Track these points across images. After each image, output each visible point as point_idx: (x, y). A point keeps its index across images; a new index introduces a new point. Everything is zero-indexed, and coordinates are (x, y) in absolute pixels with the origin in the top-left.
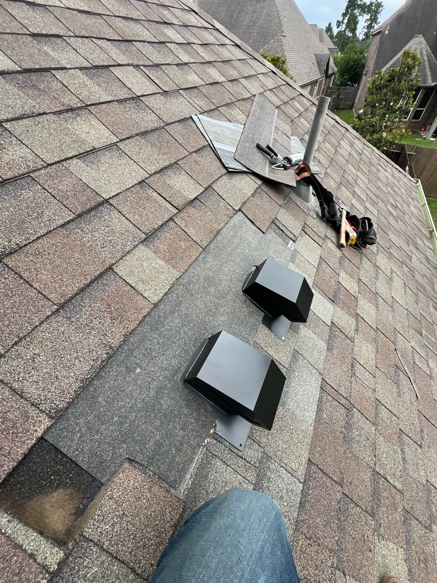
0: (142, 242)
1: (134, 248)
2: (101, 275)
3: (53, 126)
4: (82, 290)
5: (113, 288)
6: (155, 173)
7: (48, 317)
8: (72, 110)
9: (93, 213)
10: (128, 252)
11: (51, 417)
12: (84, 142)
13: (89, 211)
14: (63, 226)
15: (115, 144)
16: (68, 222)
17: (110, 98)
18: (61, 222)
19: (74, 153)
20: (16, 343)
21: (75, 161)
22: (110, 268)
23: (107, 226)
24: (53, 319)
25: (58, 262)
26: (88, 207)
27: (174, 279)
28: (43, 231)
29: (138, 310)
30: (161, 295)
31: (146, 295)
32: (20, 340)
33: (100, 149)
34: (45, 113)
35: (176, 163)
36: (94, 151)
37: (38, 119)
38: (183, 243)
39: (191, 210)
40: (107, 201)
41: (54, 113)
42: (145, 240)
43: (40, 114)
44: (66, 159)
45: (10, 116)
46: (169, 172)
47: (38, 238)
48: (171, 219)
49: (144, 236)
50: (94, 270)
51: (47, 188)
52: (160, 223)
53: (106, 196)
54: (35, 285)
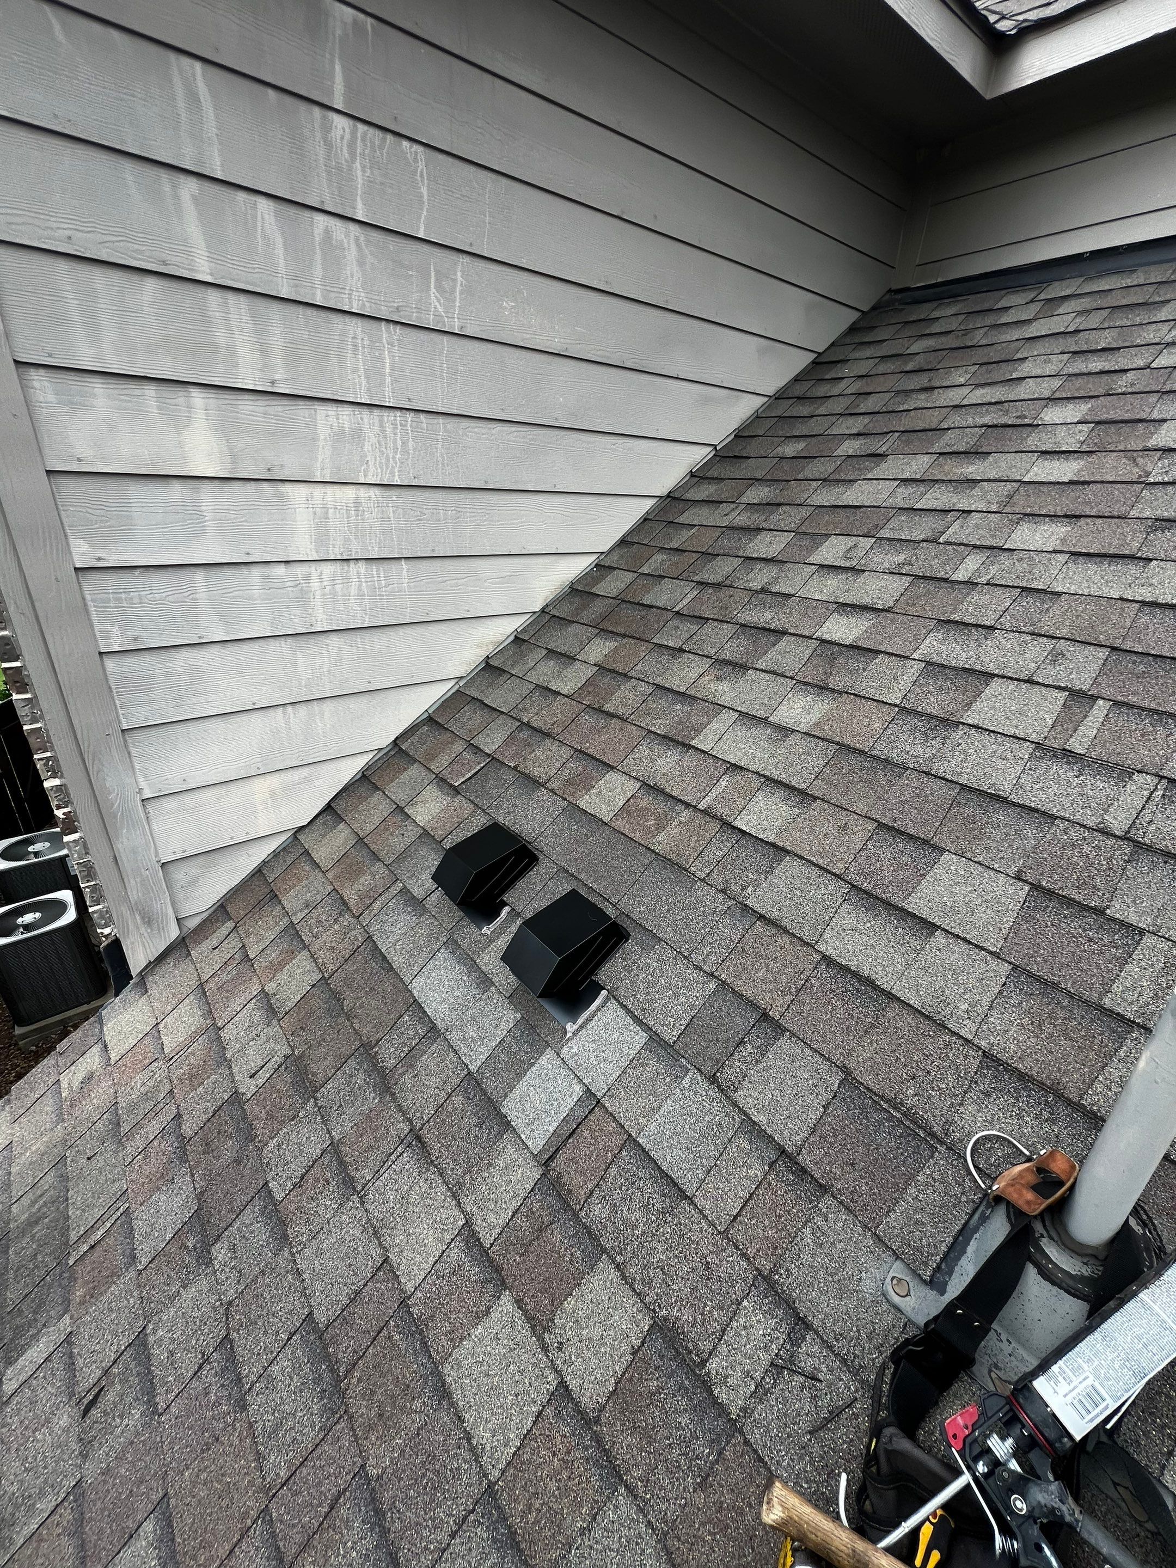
12: (772, 710)
20: (560, 741)
21: (735, 714)
34: (791, 678)
37: (777, 678)
41: (799, 681)
43: (785, 676)
44: (731, 709)
45: (763, 667)
54: (597, 735)
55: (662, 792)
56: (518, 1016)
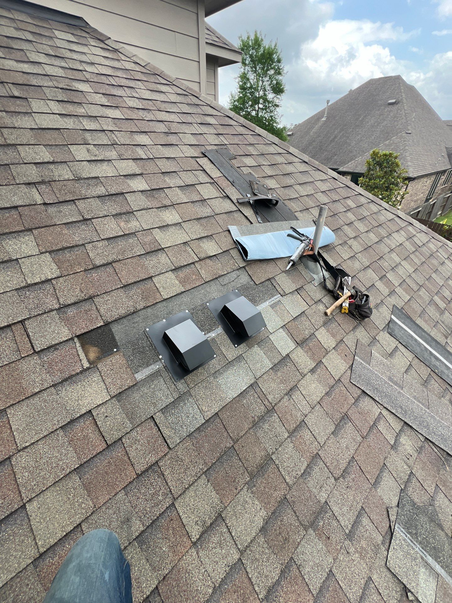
0: (171, 270)
1: (166, 272)
2: (145, 279)
3: (154, 213)
4: (135, 283)
5: (149, 286)
6: (195, 239)
7: (118, 288)
8: (165, 206)
9: (154, 253)
10: (163, 273)
11: (104, 322)
12: (164, 221)
13: (153, 252)
14: (139, 256)
15: (180, 223)
16: (142, 255)
17: (188, 201)
18: (139, 254)
19: (157, 226)
20: (104, 293)
21: (156, 229)
22: (151, 278)
23: (158, 260)
24: (119, 290)
25: (131, 269)
26: (153, 250)
27: (180, 291)
28: (131, 256)
29: (155, 299)
30: (169, 296)
31: (162, 294)
32: (106, 292)
33: (171, 225)
34: (152, 208)
35: (211, 235)
36: (168, 226)
37: (148, 210)
38: (194, 276)
39: (208, 261)
40: (163, 249)
41: (156, 208)
42: (173, 270)
43: (150, 208)
44: (152, 228)
45: (137, 209)
46: (204, 240)
47: (127, 258)
48: (193, 263)
49: (174, 268)
50: (143, 276)
51: (139, 239)
52: (185, 264)
53: (163, 246)
54: (119, 275)
55: (182, 267)
56: (256, 346)
